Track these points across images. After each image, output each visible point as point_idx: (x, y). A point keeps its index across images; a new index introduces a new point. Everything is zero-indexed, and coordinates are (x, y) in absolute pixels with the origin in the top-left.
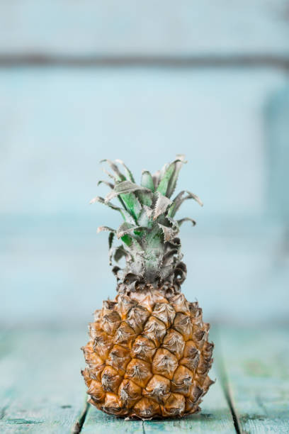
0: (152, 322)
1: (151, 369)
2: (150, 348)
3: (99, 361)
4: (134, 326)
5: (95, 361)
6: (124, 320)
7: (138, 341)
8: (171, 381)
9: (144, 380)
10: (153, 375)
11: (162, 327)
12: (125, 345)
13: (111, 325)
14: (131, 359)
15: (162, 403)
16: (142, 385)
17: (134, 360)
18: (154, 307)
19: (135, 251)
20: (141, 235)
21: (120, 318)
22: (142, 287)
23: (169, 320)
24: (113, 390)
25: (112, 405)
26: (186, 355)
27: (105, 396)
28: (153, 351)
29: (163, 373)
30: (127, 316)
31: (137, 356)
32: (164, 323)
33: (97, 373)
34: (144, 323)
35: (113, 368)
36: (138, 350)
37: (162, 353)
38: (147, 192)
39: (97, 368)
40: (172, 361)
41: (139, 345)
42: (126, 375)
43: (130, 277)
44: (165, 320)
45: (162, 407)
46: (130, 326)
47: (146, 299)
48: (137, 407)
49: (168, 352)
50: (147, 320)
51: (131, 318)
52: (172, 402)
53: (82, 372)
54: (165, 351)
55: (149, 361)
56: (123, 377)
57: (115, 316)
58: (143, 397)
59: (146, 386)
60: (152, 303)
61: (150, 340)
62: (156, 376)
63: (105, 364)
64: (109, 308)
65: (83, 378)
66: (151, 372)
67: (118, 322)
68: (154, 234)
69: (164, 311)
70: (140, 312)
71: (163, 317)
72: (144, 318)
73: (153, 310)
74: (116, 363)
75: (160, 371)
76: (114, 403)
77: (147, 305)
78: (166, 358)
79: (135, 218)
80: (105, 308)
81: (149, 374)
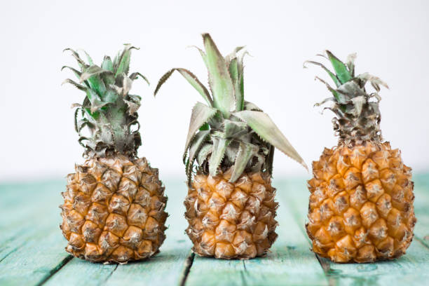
0: (125, 183)
1: (127, 221)
2: (126, 204)
3: (80, 216)
4: (110, 186)
5: (75, 217)
6: (100, 181)
7: (115, 199)
8: (143, 230)
9: (121, 231)
10: (129, 226)
11: (133, 186)
12: (103, 203)
13: (89, 186)
14: (109, 214)
15: (136, 249)
16: (121, 235)
17: (112, 215)
18: (123, 169)
19: (103, 123)
20: (107, 111)
21: (95, 180)
22: (111, 153)
23: (138, 180)
24: (94, 241)
25: (94, 253)
26: (153, 207)
27: (85, 246)
28: (128, 207)
29: (137, 225)
30: (102, 178)
31: (115, 212)
32: (134, 182)
33: (78, 227)
34: (119, 183)
35: (93, 222)
36: (116, 206)
37: (135, 207)
38: (110, 74)
39: (78, 224)
40: (143, 214)
41: (116, 202)
42: (106, 228)
43: (100, 146)
44: (135, 180)
45: (136, 253)
46: (106, 187)
47: (116, 163)
48: (116, 253)
49: (140, 207)
50: (121, 181)
51: (108, 180)
52: (144, 247)
53: (60, 226)
54: (137, 205)
55: (125, 215)
56: (102, 230)
57: (90, 179)
58: (120, 244)
59: (123, 235)
60: (121, 166)
61: (125, 197)
62: (131, 227)
63: (85, 219)
64: (84, 172)
65: (61, 231)
66: (127, 223)
67: (94, 184)
68: (118, 108)
69: (134, 173)
70: (114, 174)
71: (134, 178)
72: (118, 180)
73: (123, 172)
74: (97, 218)
75: (135, 223)
76: (95, 251)
77: (118, 168)
78: (140, 212)
79: (100, 95)
80: (80, 172)
81: (126, 225)
